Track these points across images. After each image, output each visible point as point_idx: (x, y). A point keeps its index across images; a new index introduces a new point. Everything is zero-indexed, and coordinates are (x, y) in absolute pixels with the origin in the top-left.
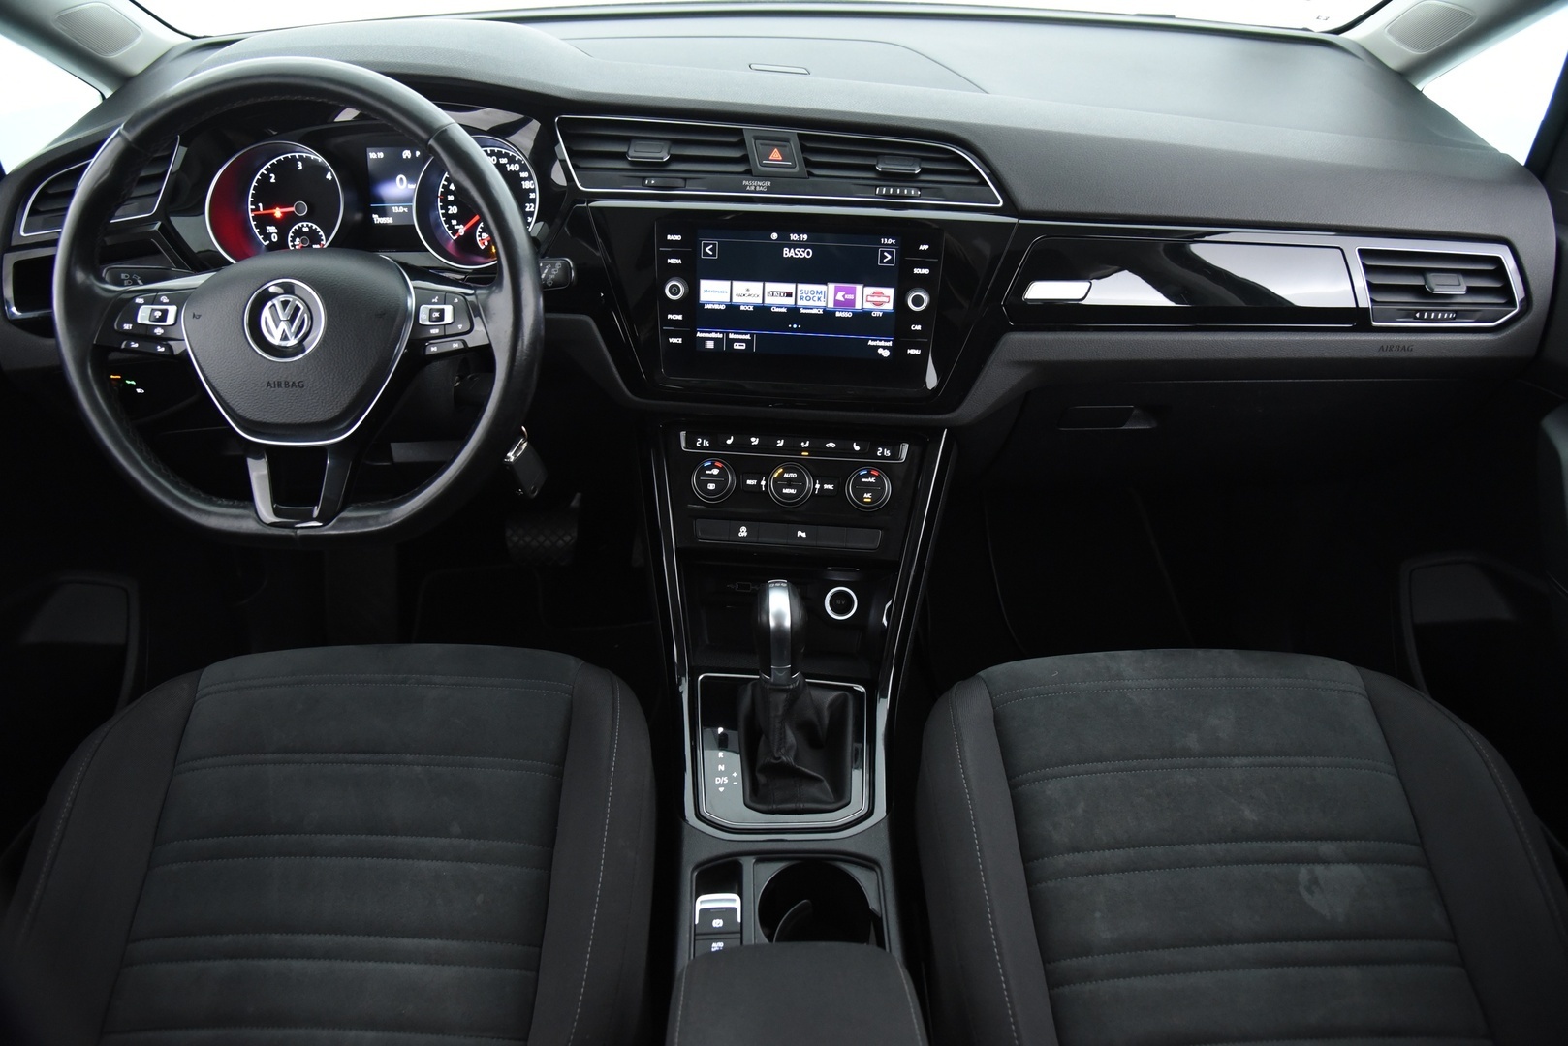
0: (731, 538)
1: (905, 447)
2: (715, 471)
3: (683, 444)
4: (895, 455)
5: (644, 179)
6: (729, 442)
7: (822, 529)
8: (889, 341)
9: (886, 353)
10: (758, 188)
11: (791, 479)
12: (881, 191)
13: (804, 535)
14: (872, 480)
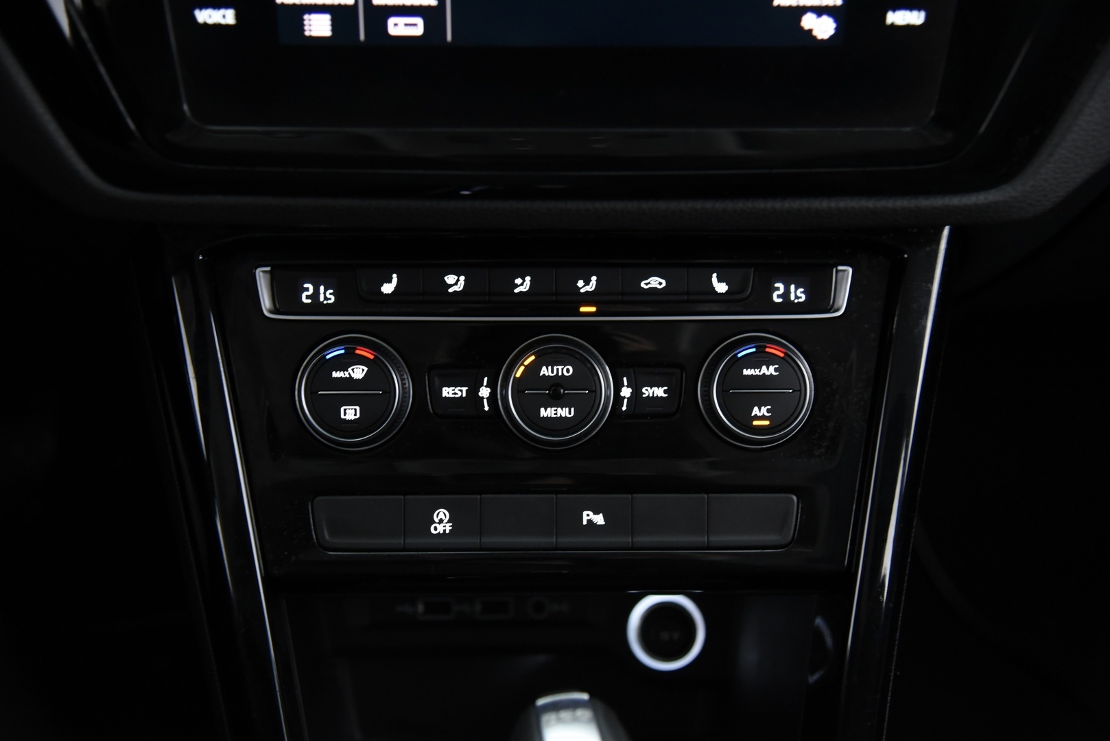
0: (411, 541)
1: (845, 276)
2: (358, 372)
3: (266, 302)
4: (820, 297)
6: (388, 288)
7: (643, 500)
9: (824, 28)
11: (558, 381)
13: (599, 519)
14: (771, 370)
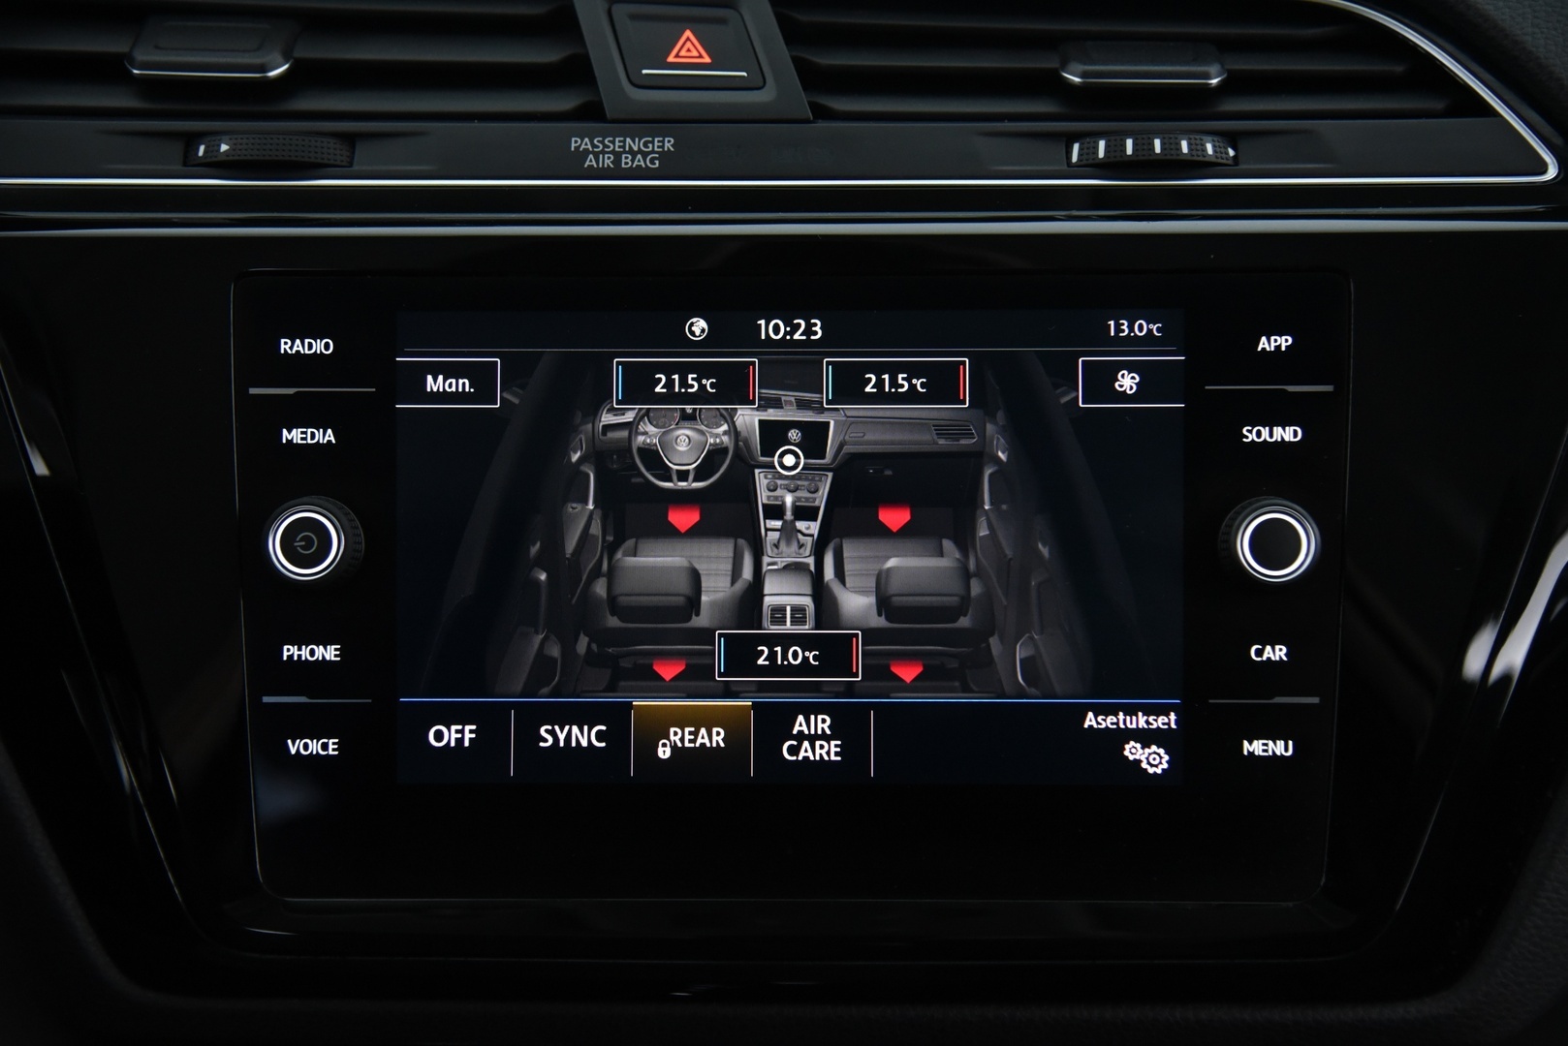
5: (191, 140)
8: (1163, 711)
9: (1154, 760)
10: (626, 161)
12: (1089, 151)
